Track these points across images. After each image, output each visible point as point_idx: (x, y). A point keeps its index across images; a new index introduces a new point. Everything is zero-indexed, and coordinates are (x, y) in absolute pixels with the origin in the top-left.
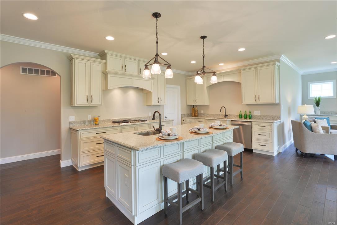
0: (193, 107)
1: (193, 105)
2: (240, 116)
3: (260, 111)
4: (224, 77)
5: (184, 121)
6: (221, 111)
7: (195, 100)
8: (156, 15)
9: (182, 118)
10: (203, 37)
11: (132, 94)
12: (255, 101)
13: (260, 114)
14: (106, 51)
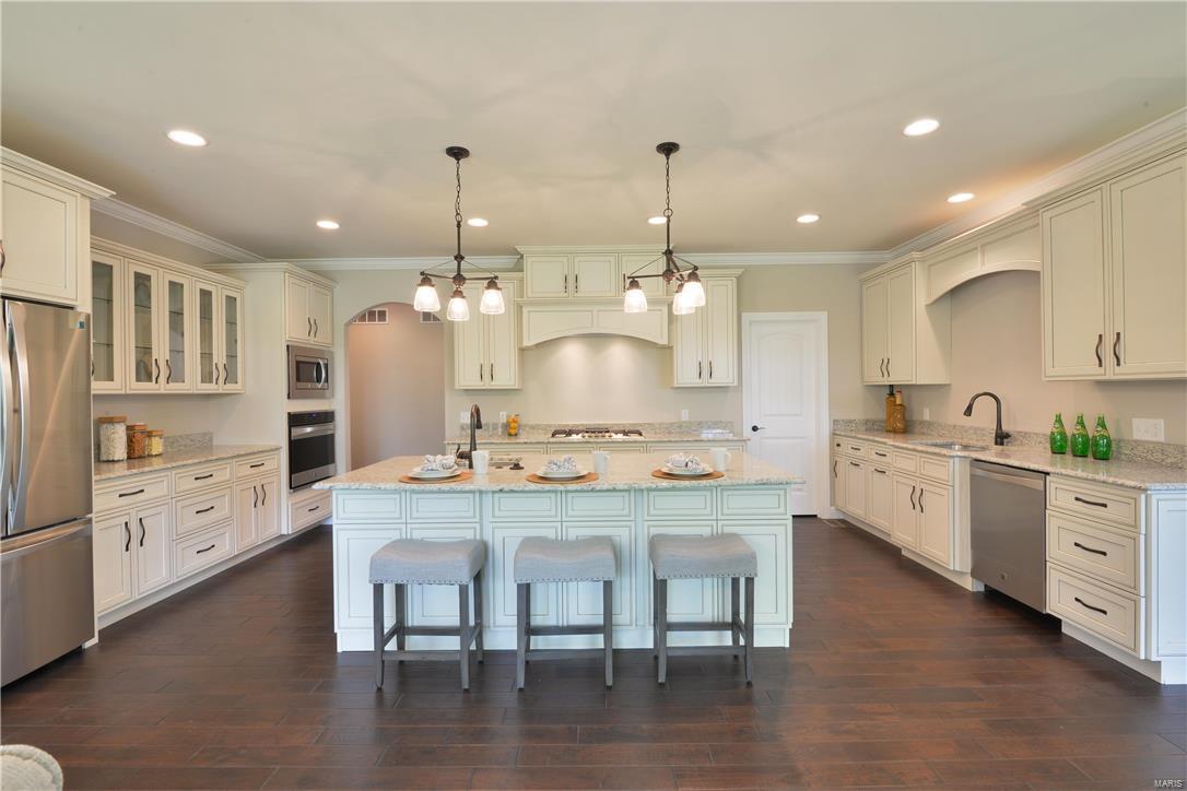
0: (892, 394)
1: (891, 386)
2: (1053, 441)
3: (1161, 422)
4: (983, 255)
5: (838, 445)
6: (968, 412)
7: (885, 366)
8: (457, 153)
9: (834, 434)
10: (668, 149)
11: (619, 355)
12: (1100, 365)
13: (1161, 438)
14: (520, 249)
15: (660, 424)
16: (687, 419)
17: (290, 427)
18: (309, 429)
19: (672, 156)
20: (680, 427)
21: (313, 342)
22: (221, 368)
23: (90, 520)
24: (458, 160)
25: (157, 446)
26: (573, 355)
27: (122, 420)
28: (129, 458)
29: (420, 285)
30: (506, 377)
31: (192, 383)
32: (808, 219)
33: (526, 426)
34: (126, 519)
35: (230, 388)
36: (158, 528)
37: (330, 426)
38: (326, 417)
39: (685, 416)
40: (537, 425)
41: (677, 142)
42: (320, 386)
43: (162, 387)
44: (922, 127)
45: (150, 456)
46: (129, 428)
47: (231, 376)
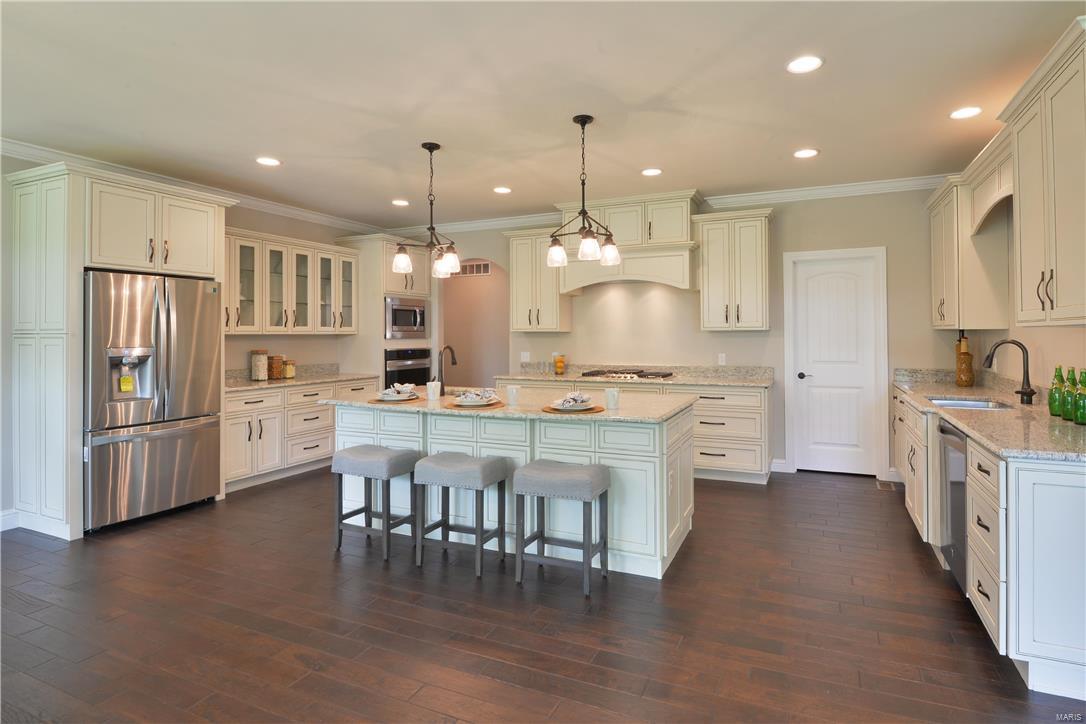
0: (960, 340)
1: (962, 331)
2: (1051, 399)
5: (896, 397)
6: (988, 363)
7: (941, 308)
8: (431, 147)
9: (893, 387)
10: (583, 120)
11: (658, 298)
12: (1043, 308)
14: (558, 206)
15: (696, 368)
16: (724, 364)
17: (386, 361)
18: (409, 362)
19: (587, 126)
20: (716, 371)
21: (409, 294)
22: (338, 315)
23: (219, 417)
24: (431, 152)
25: (290, 371)
26: (614, 301)
27: (264, 353)
28: (269, 379)
29: (398, 253)
30: (550, 322)
31: (314, 326)
32: (806, 154)
33: (573, 365)
34: (249, 419)
35: (345, 330)
36: (273, 428)
37: (426, 361)
38: (424, 354)
39: (722, 360)
40: (583, 366)
41: (593, 116)
42: (415, 328)
43: (290, 329)
44: (805, 64)
45: (285, 378)
46: (269, 358)
47: (346, 320)
